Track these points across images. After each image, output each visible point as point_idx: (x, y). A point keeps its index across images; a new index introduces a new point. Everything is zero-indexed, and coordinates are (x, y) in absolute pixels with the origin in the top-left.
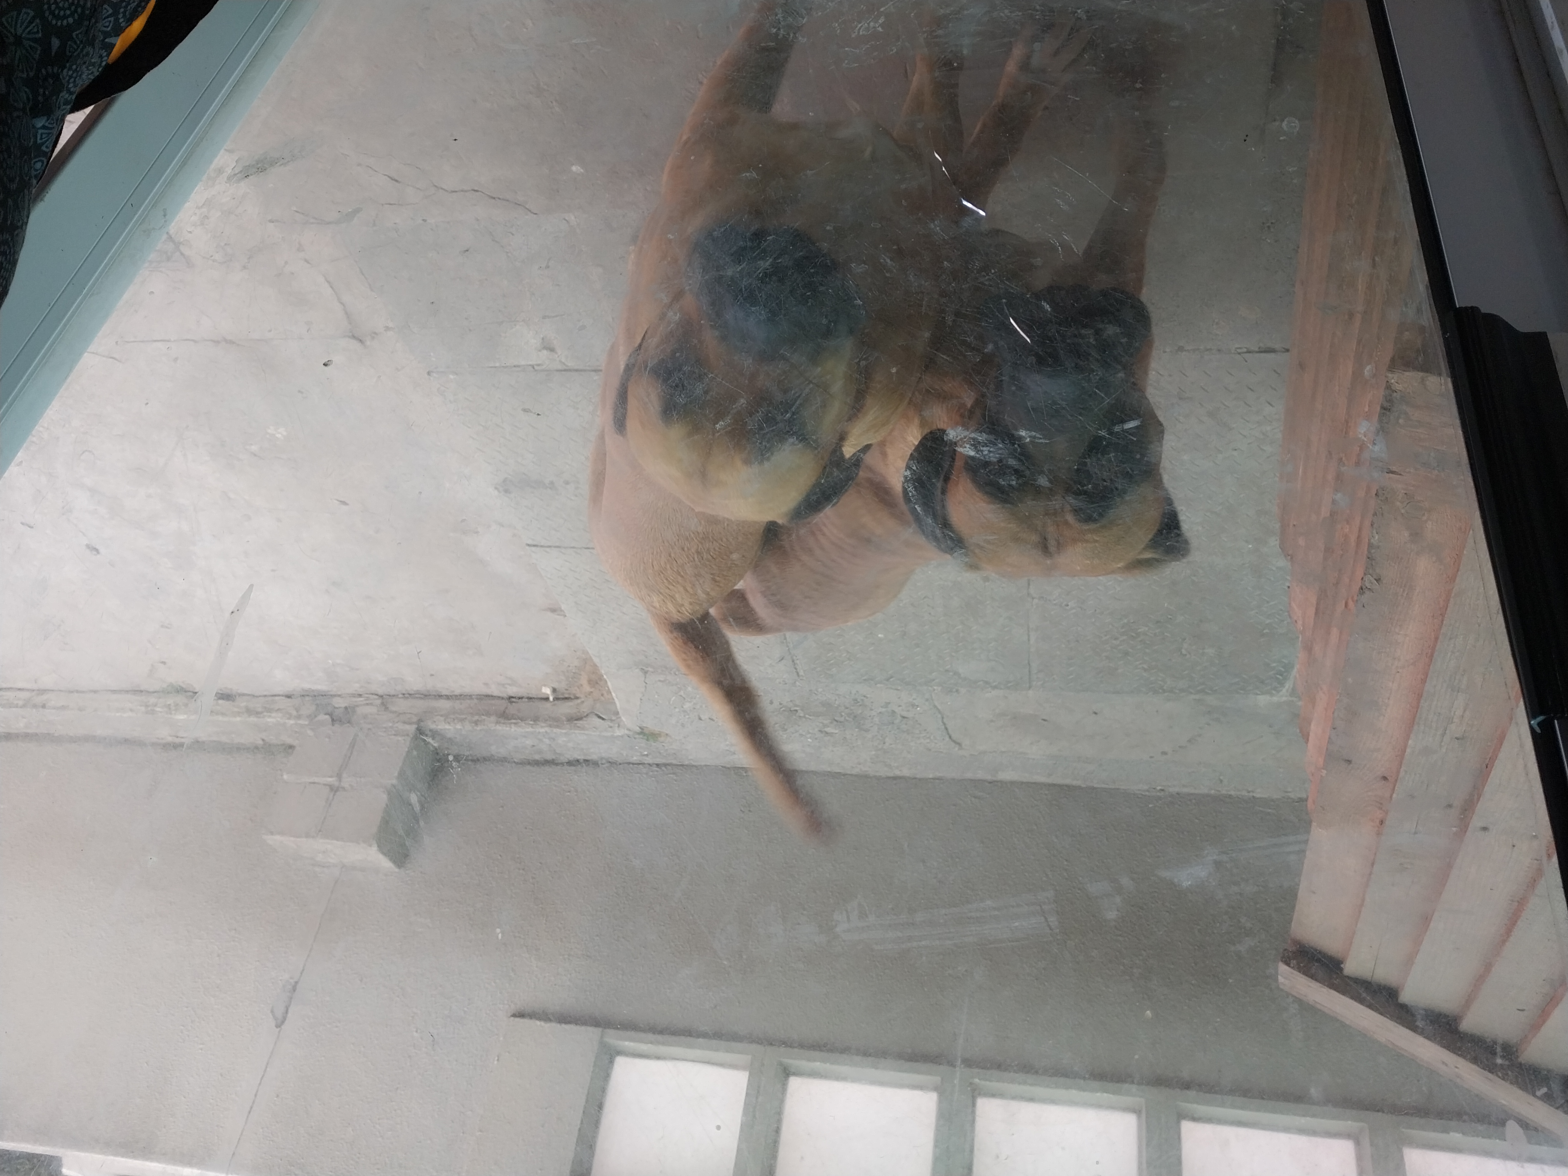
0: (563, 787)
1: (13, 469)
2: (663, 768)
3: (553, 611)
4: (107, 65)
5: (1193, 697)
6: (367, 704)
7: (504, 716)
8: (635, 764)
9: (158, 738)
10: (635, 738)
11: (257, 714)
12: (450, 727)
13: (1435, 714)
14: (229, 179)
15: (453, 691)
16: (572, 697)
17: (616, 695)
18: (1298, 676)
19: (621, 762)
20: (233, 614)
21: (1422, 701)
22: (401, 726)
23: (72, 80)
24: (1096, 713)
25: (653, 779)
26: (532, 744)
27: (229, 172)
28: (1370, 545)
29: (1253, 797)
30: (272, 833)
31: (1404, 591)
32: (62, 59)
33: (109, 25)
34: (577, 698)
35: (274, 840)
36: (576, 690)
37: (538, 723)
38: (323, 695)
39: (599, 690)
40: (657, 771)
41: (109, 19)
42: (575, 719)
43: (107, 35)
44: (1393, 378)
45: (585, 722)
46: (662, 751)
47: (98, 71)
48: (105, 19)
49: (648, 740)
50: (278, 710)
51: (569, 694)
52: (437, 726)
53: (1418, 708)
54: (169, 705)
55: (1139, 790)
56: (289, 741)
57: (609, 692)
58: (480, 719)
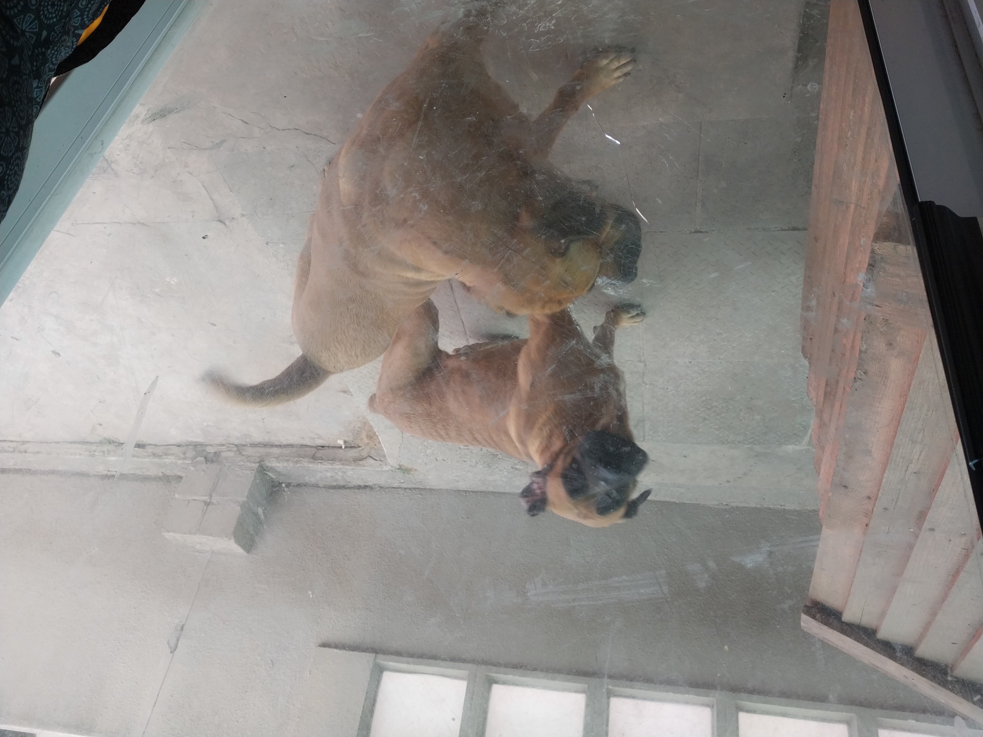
0: (351, 502)
1: (6, 303)
2: (414, 491)
3: (345, 392)
4: (77, 47)
5: (747, 446)
6: (229, 450)
7: (314, 458)
8: (396, 488)
9: (97, 472)
10: (396, 472)
11: (159, 456)
12: (280, 465)
13: (901, 457)
14: (143, 121)
15: (281, 442)
16: (356, 446)
17: (384, 445)
18: (813, 433)
19: (387, 487)
20: (146, 395)
21: (893, 449)
22: (249, 464)
23: (55, 56)
24: (685, 456)
25: (407, 497)
26: (331, 475)
27: (143, 118)
28: (860, 351)
29: (784, 509)
30: (168, 531)
31: (882, 380)
32: (47, 43)
33: (78, 22)
34: (359, 447)
35: (169, 536)
36: (359, 442)
37: (335, 462)
38: (201, 445)
39: (374, 442)
40: (410, 493)
41: (78, 18)
42: (358, 460)
43: (76, 28)
44: (877, 246)
45: (365, 462)
46: (413, 480)
47: (71, 51)
48: (75, 18)
49: (404, 473)
50: (172, 454)
51: (355, 444)
52: (272, 464)
53: (890, 454)
54: (104, 451)
55: (712, 505)
56: (179, 474)
57: (380, 443)
58: (299, 460)
